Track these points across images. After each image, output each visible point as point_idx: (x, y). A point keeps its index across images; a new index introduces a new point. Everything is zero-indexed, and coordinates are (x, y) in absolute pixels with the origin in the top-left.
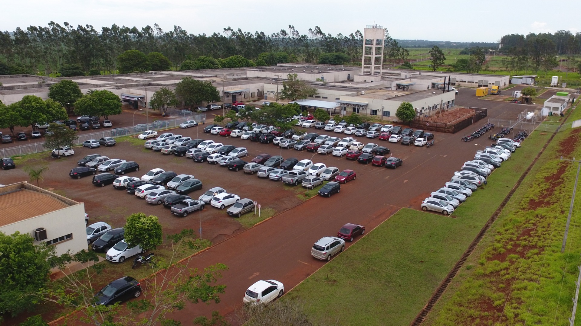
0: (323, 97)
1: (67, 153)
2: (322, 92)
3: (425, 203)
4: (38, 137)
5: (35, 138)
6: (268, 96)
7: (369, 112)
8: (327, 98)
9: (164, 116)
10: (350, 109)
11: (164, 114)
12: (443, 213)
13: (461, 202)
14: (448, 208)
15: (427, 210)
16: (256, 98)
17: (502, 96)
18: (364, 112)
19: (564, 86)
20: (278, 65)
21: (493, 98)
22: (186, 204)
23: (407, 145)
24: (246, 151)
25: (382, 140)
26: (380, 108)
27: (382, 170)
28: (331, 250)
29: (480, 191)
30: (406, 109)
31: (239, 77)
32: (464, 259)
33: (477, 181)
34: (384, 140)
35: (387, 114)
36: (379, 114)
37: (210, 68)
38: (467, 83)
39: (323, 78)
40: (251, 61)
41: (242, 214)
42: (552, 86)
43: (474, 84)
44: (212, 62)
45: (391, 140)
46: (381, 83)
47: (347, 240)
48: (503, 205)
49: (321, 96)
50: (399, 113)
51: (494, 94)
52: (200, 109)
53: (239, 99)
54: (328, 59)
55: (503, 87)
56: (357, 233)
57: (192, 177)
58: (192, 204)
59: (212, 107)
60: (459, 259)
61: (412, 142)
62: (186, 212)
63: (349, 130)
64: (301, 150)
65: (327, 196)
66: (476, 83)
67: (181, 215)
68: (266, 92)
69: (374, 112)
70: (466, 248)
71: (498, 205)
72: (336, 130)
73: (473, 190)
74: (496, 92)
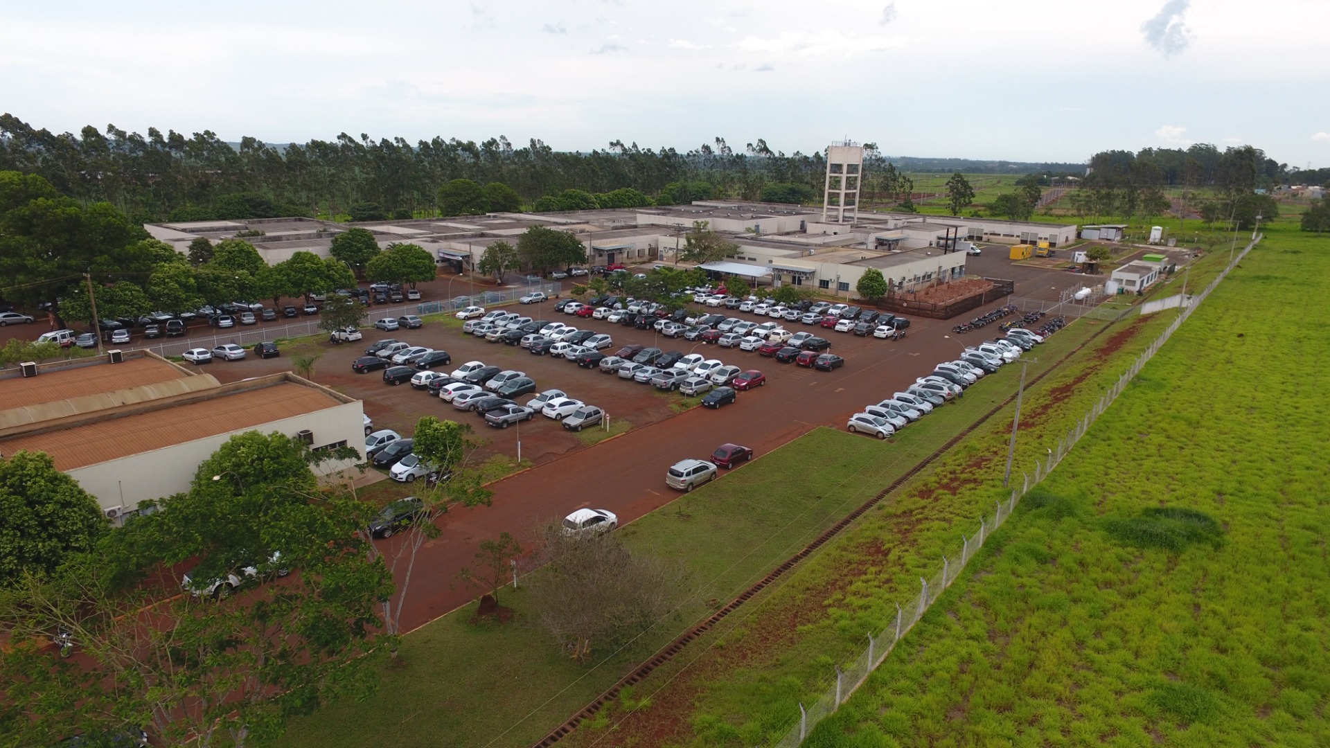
0: (750, 259)
1: (352, 338)
2: (748, 250)
3: (853, 421)
4: (314, 313)
5: (308, 314)
6: (664, 254)
7: (817, 283)
8: (755, 260)
9: (499, 284)
10: (787, 279)
11: (499, 281)
12: (877, 435)
13: (909, 420)
14: (886, 429)
15: (856, 431)
16: (646, 258)
17: (1054, 261)
18: (810, 283)
19: (1172, 243)
20: (694, 203)
21: (1037, 263)
22: (507, 411)
23: (862, 335)
24: (609, 340)
25: (826, 327)
26: (834, 277)
27: (810, 372)
28: (693, 477)
29: (949, 407)
30: (872, 279)
31: (623, 224)
32: (880, 497)
33: (946, 391)
34: (829, 327)
35: (844, 286)
36: (832, 286)
37: (581, 209)
38: (1001, 237)
39: (757, 226)
40: (648, 198)
41: (583, 427)
42: (1151, 244)
43: (1014, 238)
44: (585, 199)
45: (838, 327)
46: (850, 236)
47: (722, 467)
48: (972, 428)
49: (747, 256)
50: (861, 287)
51: (1042, 257)
52: (555, 275)
53: (619, 259)
54: (776, 194)
55: (1064, 245)
56: (740, 458)
57: (522, 374)
58: (514, 411)
59: (574, 272)
60: (875, 496)
61: (870, 332)
62: (506, 421)
63: (777, 311)
64: (694, 340)
65: (713, 407)
66: (1018, 236)
67: (498, 426)
68: (662, 249)
69: (824, 284)
70: (890, 482)
71: (965, 427)
72: (756, 311)
73: (935, 405)
74: (1045, 252)
